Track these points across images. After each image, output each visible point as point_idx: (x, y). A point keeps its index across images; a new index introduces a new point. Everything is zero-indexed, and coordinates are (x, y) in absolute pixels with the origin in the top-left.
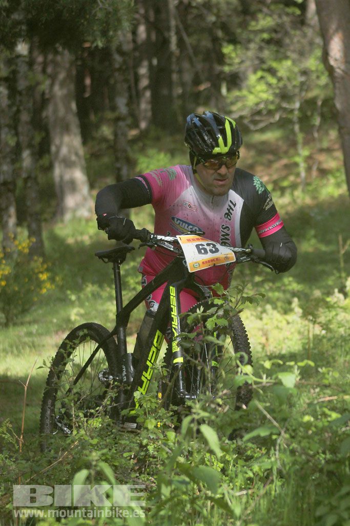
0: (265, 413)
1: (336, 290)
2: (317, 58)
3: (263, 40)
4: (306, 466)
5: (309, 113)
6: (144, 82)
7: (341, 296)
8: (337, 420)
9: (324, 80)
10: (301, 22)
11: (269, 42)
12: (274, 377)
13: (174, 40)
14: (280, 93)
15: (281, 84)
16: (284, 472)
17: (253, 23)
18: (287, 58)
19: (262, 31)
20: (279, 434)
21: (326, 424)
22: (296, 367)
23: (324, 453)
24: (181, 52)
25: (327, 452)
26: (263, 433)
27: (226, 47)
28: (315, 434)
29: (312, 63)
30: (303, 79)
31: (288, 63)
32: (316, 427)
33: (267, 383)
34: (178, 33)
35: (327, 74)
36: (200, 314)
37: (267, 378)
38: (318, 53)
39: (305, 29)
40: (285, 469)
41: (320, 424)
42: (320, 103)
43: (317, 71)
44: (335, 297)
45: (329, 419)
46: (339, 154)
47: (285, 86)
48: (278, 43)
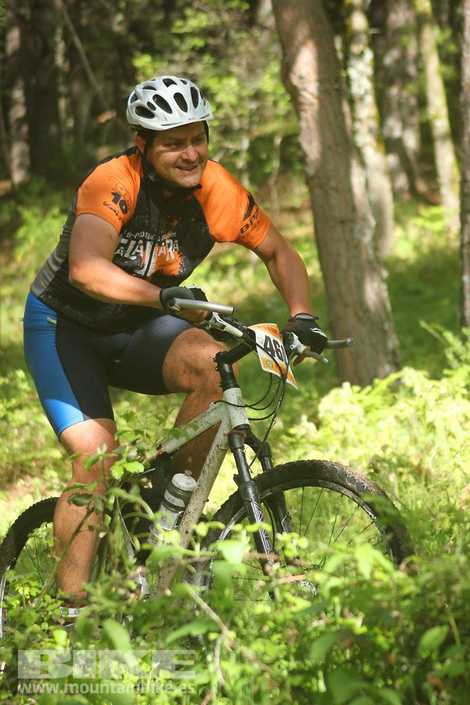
0: (199, 600)
1: (304, 418)
2: (273, 76)
3: (193, 49)
4: (259, 679)
5: (264, 156)
6: (19, 112)
7: (312, 426)
8: (306, 611)
9: (284, 106)
10: (250, 21)
11: (201, 51)
12: (212, 547)
13: (61, 47)
14: (220, 126)
15: (221, 114)
16: (228, 688)
17: (179, 23)
18: (229, 74)
19: (193, 34)
20: (220, 632)
21: (289, 616)
22: (244, 533)
23: (287, 658)
24: (72, 65)
25: (292, 658)
26: (196, 631)
27: (139, 58)
28: (274, 631)
29: (268, 82)
30: (253, 106)
31: (233, 82)
32: (274, 621)
33: (201, 556)
34: (66, 37)
35: (288, 98)
36: (101, 455)
37: (201, 549)
38: (275, 68)
39: (256, 32)
40: (229, 683)
41: (280, 617)
42: (278, 141)
43: (274, 93)
44: (303, 427)
45: (294, 609)
46: (308, 217)
47: (227, 117)
48: (217, 53)
